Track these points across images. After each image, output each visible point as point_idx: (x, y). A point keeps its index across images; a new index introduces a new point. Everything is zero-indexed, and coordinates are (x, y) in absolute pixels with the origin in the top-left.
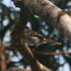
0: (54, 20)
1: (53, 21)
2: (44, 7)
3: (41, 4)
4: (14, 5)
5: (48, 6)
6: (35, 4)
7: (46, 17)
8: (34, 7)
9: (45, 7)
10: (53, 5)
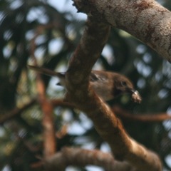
0: (163, 41)
1: (162, 44)
2: (140, 12)
3: (135, 6)
4: (74, 7)
5: (150, 9)
6: (122, 6)
7: (146, 34)
8: (118, 12)
9: (143, 11)
10: (162, 7)
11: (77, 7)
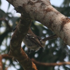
0: (57, 27)
1: (56, 29)
2: (46, 13)
3: (44, 10)
5: (51, 12)
6: (38, 10)
7: (49, 24)
8: (36, 13)
9: (48, 13)
11: (16, 10)
